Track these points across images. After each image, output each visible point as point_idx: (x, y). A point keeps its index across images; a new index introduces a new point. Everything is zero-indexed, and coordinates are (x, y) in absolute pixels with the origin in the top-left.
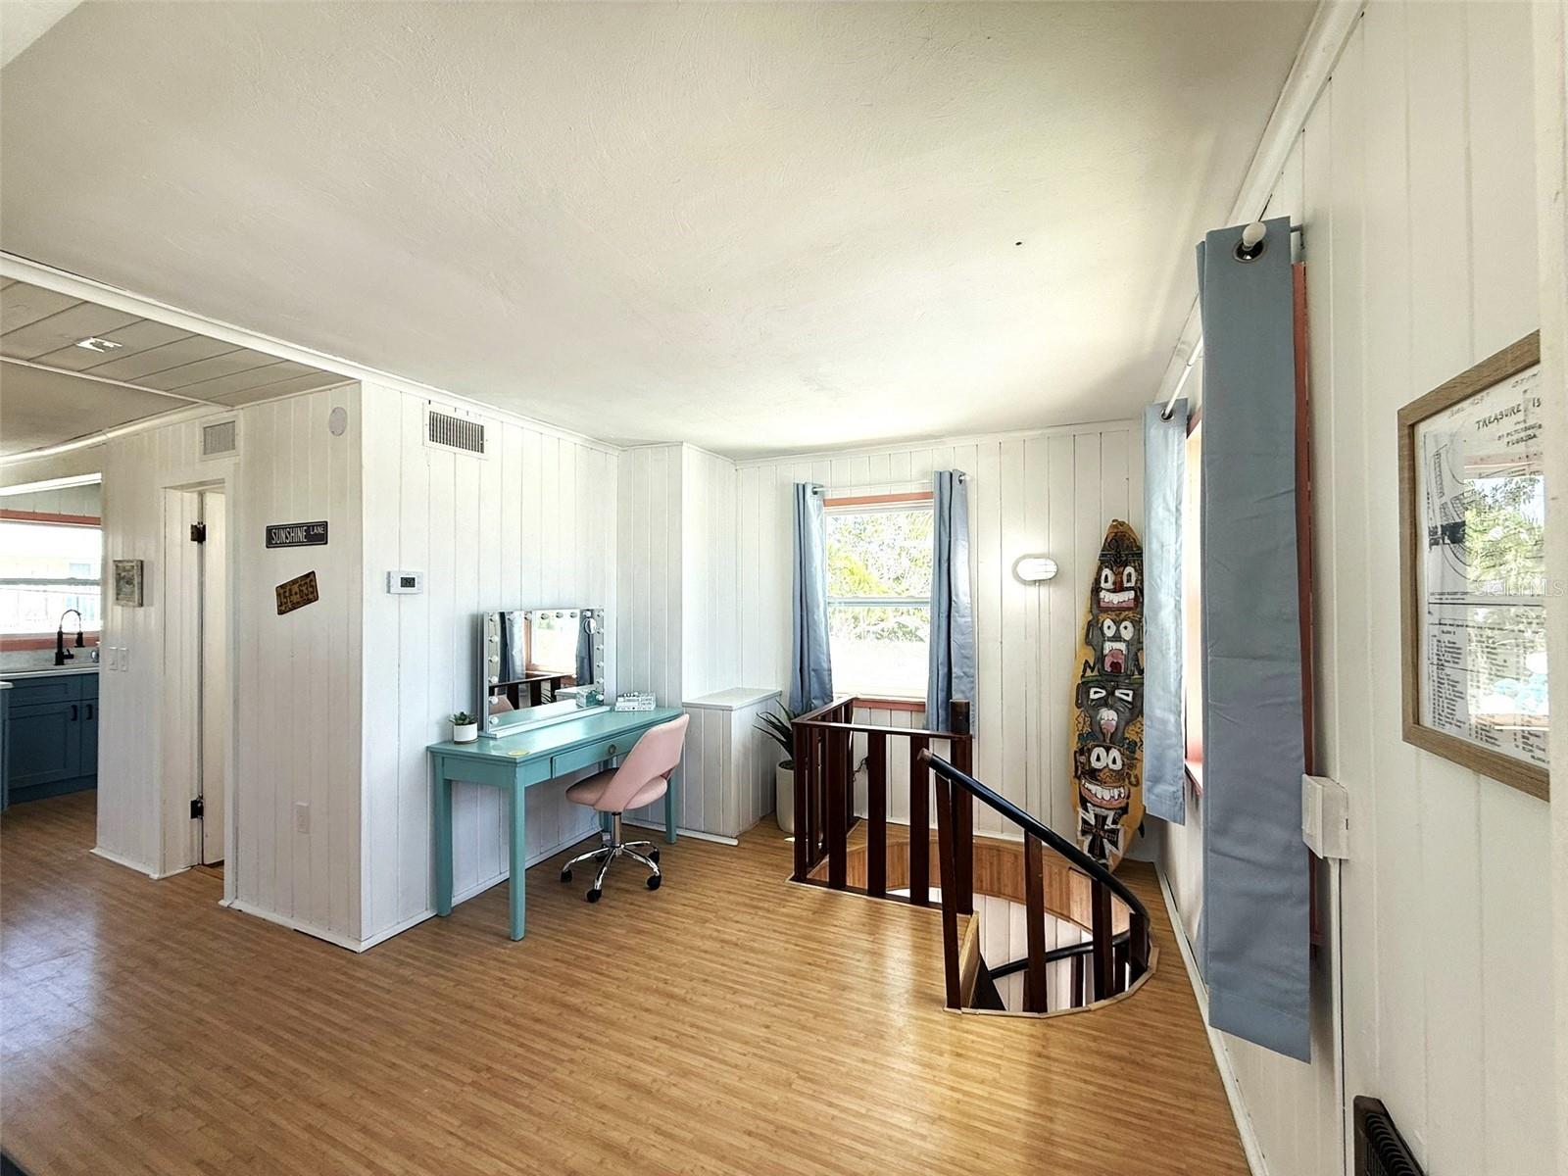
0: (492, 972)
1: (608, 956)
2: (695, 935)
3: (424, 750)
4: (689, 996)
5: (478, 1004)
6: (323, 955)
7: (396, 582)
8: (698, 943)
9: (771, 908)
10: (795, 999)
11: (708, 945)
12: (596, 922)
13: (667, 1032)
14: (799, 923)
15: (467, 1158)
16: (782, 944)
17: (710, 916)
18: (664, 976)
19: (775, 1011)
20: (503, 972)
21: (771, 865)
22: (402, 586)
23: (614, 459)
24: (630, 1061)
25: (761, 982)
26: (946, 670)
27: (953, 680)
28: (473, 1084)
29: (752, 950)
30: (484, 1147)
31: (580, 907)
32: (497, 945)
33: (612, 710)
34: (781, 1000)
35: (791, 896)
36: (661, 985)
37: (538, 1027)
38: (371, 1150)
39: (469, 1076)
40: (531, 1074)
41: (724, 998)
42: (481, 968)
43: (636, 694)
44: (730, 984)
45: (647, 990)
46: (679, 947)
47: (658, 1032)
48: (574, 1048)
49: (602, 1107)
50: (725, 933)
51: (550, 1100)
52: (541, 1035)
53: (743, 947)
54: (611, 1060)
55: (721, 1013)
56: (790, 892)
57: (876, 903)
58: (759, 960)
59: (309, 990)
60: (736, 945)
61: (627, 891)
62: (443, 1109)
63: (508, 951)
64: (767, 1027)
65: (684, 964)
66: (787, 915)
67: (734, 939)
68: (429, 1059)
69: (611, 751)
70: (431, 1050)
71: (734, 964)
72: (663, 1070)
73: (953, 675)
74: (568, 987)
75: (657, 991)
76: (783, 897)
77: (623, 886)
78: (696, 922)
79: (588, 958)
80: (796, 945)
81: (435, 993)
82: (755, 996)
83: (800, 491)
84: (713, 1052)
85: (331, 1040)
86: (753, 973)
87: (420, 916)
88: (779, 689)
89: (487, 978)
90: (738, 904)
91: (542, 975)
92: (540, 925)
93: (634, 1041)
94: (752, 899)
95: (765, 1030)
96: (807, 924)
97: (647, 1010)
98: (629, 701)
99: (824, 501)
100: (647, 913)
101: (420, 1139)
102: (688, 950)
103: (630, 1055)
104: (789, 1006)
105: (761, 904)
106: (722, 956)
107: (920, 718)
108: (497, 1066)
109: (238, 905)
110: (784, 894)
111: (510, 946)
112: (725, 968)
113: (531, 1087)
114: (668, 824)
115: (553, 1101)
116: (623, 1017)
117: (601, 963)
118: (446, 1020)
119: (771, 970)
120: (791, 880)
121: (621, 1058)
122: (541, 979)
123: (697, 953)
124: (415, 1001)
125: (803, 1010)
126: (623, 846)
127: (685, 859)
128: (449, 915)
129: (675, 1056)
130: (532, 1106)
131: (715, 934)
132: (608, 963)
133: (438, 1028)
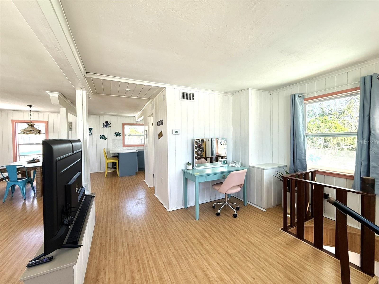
0: (188, 226)
1: (215, 232)
2: (242, 236)
3: (181, 170)
4: (232, 255)
5: (182, 233)
6: (163, 210)
7: (174, 132)
8: (242, 239)
9: (270, 237)
10: (268, 274)
11: (244, 241)
12: (216, 222)
13: (222, 263)
14: (280, 246)
15: (163, 272)
16: (270, 251)
17: (249, 232)
18: (227, 245)
19: (259, 274)
20: (191, 227)
21: (275, 221)
22: (175, 133)
23: (231, 97)
24: (208, 267)
25: (257, 261)
26: (366, 163)
27: (371, 168)
28: (173, 252)
29: (259, 249)
30: (168, 271)
31: (214, 216)
32: (192, 220)
33: (229, 166)
34: (263, 271)
35: (280, 235)
36: (226, 248)
37: (192, 245)
38: (150, 258)
39: (173, 250)
40: (185, 258)
41: (243, 261)
42: (187, 224)
43: (235, 162)
44: (246, 257)
45: (221, 247)
46: (235, 238)
47: (219, 262)
48: (196, 255)
49: (196, 277)
50: (251, 239)
51: (186, 267)
52: (191, 247)
53: (256, 247)
54: (204, 263)
55: (240, 266)
56: (279, 233)
57: (317, 251)
58: (259, 253)
59: (158, 216)
60: (253, 244)
61: (228, 216)
62: (165, 255)
63: (194, 222)
64: (254, 279)
65: (234, 244)
66: (276, 241)
67: (254, 242)
68: (168, 242)
69: (224, 177)
70: (170, 240)
71: (250, 250)
72: (216, 275)
73: (371, 166)
74: (202, 237)
75: (224, 249)
76: (276, 234)
77: (227, 214)
78: (243, 232)
79: (210, 231)
80: (276, 254)
81: (176, 226)
82: (254, 265)
83: (293, 97)
84: (232, 277)
85: (155, 229)
86: (256, 257)
87: (181, 207)
88: (286, 165)
89: (187, 227)
90: (259, 231)
91: (198, 231)
92: (203, 218)
93: (212, 261)
94: (265, 231)
95: (253, 280)
96: (282, 248)
97: (219, 253)
98: (233, 164)
99: (304, 99)
100: (230, 224)
101: (158, 261)
102: (238, 240)
103: (209, 265)
104: (265, 275)
105: (267, 234)
106: (247, 246)
107: (351, 182)
108: (179, 251)
109: (156, 195)
110: (277, 233)
111: (195, 221)
112: (247, 251)
113: (183, 261)
114: (244, 199)
115: (186, 268)
116: (212, 252)
117: (213, 234)
118: (175, 234)
119: (263, 258)
120: (282, 229)
121: (206, 264)
122: (198, 232)
123: (240, 242)
124: (172, 227)
125: (270, 280)
126: (228, 203)
127: (247, 211)
128: (187, 209)
129: (221, 272)
130: (181, 266)
131: (248, 238)
132: (214, 234)
133: (173, 235)
